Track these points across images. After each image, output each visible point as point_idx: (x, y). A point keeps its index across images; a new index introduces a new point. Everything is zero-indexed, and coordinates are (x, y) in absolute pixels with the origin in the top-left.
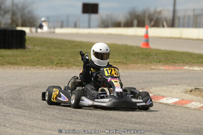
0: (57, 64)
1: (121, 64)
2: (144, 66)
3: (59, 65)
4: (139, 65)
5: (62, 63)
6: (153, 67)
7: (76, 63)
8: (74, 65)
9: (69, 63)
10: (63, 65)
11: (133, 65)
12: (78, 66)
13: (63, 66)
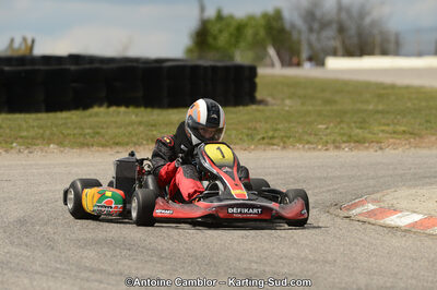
0: (263, 138)
3: (266, 141)
5: (272, 138)
7: (306, 137)
8: (300, 140)
9: (289, 138)
10: (275, 141)
12: (308, 142)
13: (274, 145)
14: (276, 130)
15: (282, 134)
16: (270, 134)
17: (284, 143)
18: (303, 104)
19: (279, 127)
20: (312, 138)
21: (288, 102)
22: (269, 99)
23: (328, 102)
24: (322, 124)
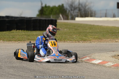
0: (59, 39)
1: (98, 39)
2: (112, 40)
3: (59, 40)
4: (109, 39)
6: (117, 41)
7: (70, 39)
8: (69, 40)
10: (62, 40)
11: (105, 40)
12: (71, 40)
13: (61, 41)
14: (62, 37)
15: (64, 38)
16: (61, 38)
17: (64, 40)
18: (69, 30)
19: (63, 36)
20: (72, 39)
21: (65, 29)
22: (60, 29)
23: (76, 29)
24: (74, 35)
